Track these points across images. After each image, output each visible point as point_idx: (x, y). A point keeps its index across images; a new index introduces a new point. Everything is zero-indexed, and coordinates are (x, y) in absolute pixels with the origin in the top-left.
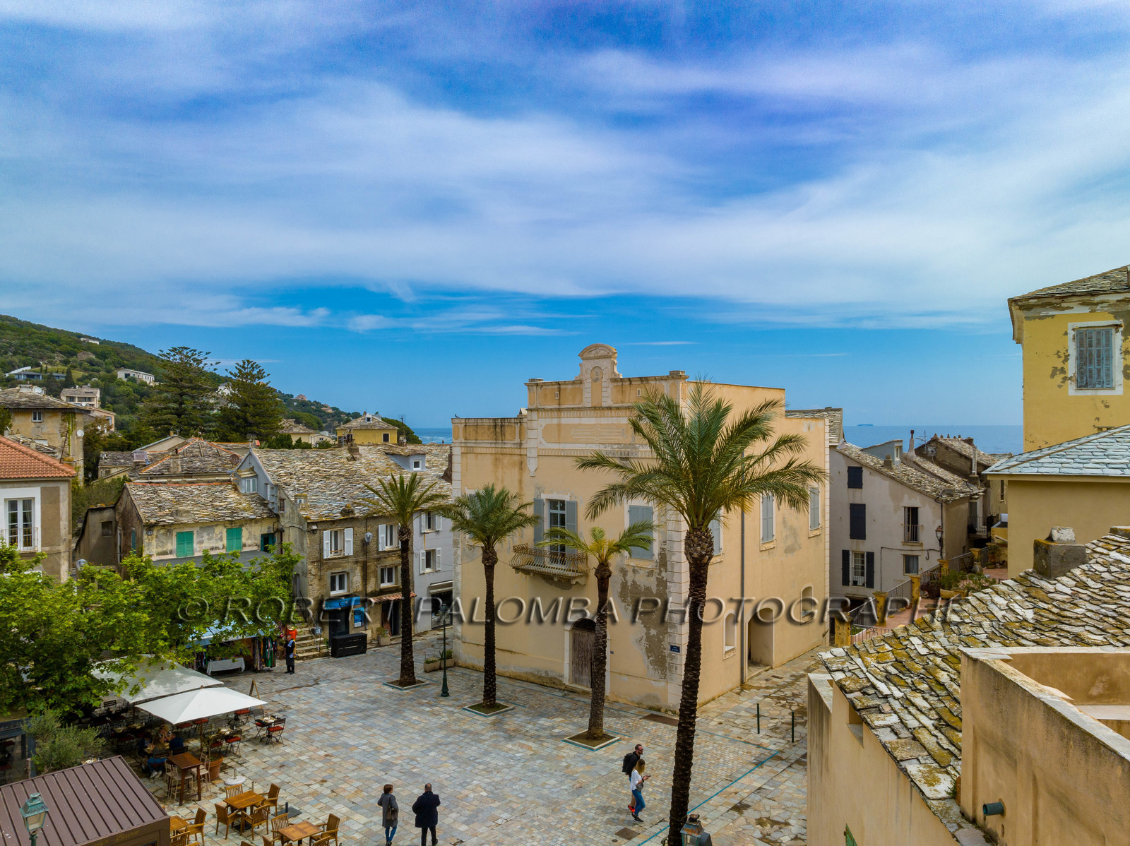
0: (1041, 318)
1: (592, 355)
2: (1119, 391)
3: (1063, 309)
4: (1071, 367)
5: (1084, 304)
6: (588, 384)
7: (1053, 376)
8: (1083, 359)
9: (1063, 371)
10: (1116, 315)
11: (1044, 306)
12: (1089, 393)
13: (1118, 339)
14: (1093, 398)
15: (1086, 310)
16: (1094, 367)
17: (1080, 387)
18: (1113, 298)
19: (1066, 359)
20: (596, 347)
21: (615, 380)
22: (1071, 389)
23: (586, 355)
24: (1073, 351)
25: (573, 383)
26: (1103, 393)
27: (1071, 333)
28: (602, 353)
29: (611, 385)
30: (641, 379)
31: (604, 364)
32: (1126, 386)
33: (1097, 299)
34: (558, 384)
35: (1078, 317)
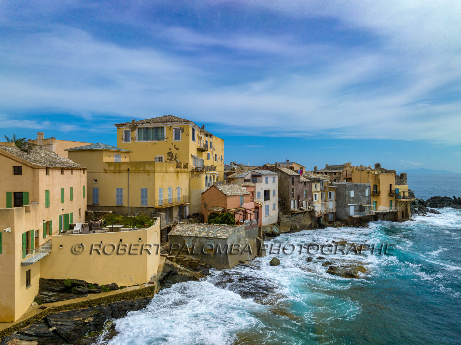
0: (119, 128)
1: (39, 134)
2: (130, 142)
3: (122, 127)
4: (124, 138)
5: (125, 126)
6: (38, 140)
7: (121, 139)
8: (126, 136)
9: (122, 138)
10: (130, 128)
11: (120, 126)
12: (126, 142)
13: (130, 132)
14: (127, 143)
15: (125, 127)
16: (127, 138)
17: (126, 141)
18: (129, 125)
19: (123, 136)
20: (40, 132)
21: (43, 139)
22: (124, 142)
23: (38, 134)
24: (124, 135)
25: (36, 140)
26: (128, 142)
27: (124, 131)
28: (41, 134)
29: (42, 140)
30: (47, 139)
31: (41, 136)
32: (131, 141)
33: (126, 125)
34: (33, 140)
35: (125, 128)
